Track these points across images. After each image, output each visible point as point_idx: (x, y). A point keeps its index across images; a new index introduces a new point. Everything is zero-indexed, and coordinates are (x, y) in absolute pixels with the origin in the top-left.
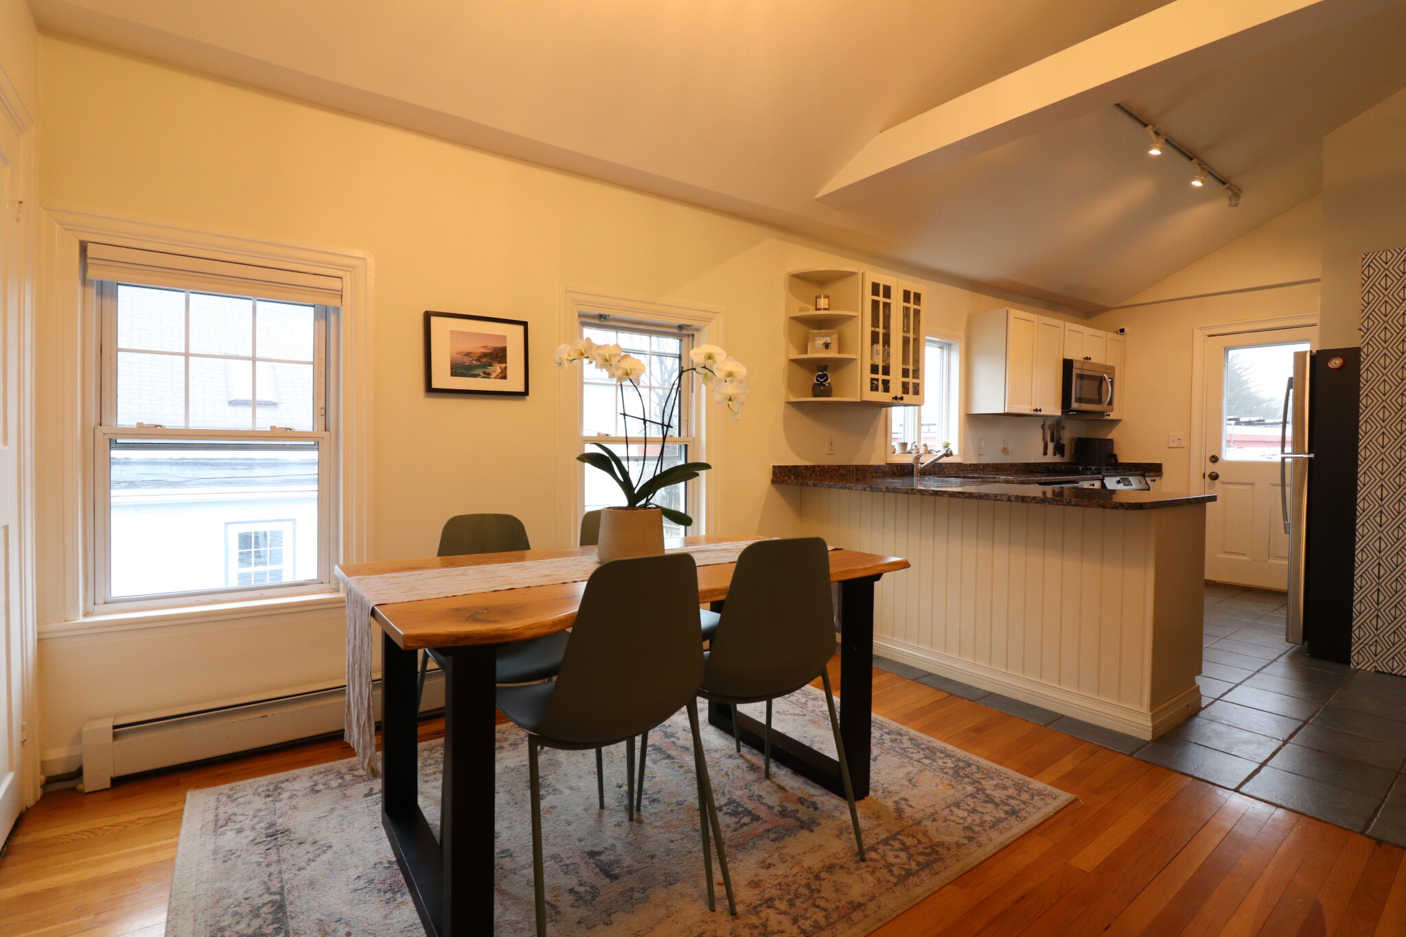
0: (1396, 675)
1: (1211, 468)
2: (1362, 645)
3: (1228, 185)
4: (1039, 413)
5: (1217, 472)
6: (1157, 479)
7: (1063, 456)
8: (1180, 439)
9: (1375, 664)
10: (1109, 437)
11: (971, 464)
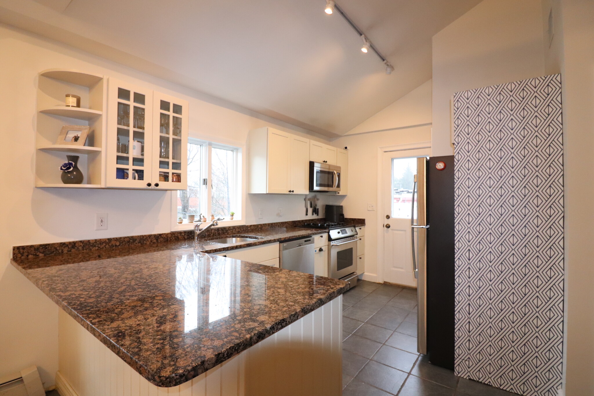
0: (481, 382)
1: (387, 222)
2: (461, 360)
3: (385, 61)
4: (291, 193)
5: (389, 224)
6: (362, 227)
7: (318, 215)
8: (372, 206)
9: (469, 374)
10: (341, 205)
11: (251, 226)
